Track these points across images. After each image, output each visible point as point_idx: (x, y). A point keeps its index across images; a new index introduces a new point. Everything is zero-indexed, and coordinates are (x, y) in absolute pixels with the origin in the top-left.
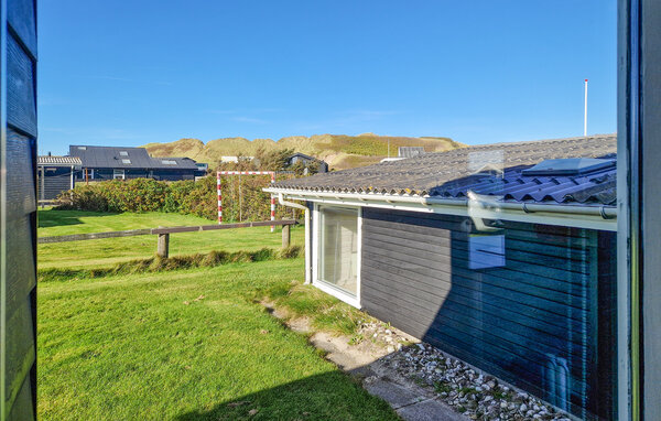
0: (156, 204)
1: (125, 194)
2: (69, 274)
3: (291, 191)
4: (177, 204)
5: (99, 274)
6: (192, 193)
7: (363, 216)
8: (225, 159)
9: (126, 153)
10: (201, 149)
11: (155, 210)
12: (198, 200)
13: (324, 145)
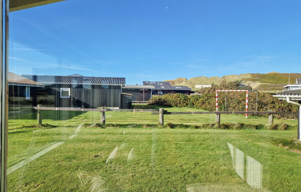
0: (185, 104)
1: (173, 99)
2: (187, 126)
4: (193, 105)
5: (197, 127)
6: (200, 100)
9: (162, 84)
10: (186, 82)
11: (184, 106)
12: (203, 103)
13: (247, 79)
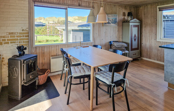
3: (60, 27)
6: (42, 30)
7: (72, 31)
8: (50, 22)
10: (44, 20)
